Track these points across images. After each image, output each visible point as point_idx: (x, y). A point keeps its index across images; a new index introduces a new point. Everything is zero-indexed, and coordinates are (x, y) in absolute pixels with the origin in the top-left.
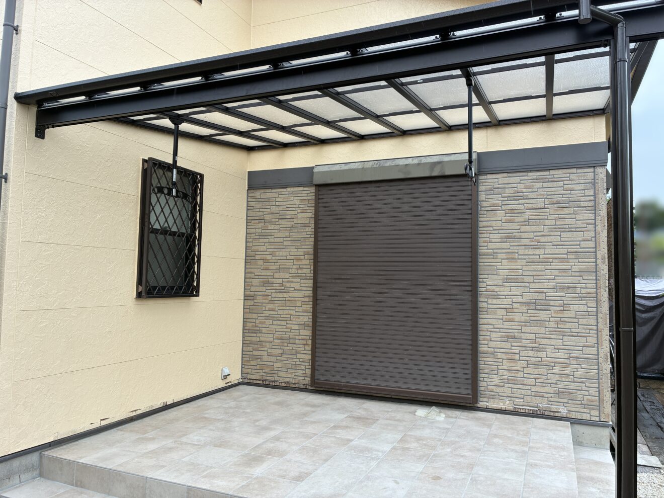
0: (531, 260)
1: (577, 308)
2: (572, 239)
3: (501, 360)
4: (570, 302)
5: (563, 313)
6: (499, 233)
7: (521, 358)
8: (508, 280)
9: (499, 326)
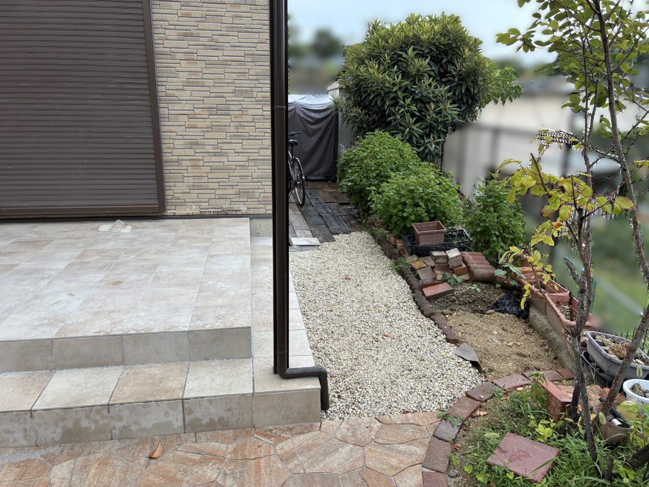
0: (210, 62)
1: (253, 112)
2: (249, 40)
3: (186, 168)
4: (247, 106)
5: (241, 118)
6: (175, 29)
7: (205, 164)
8: (188, 84)
9: (181, 133)
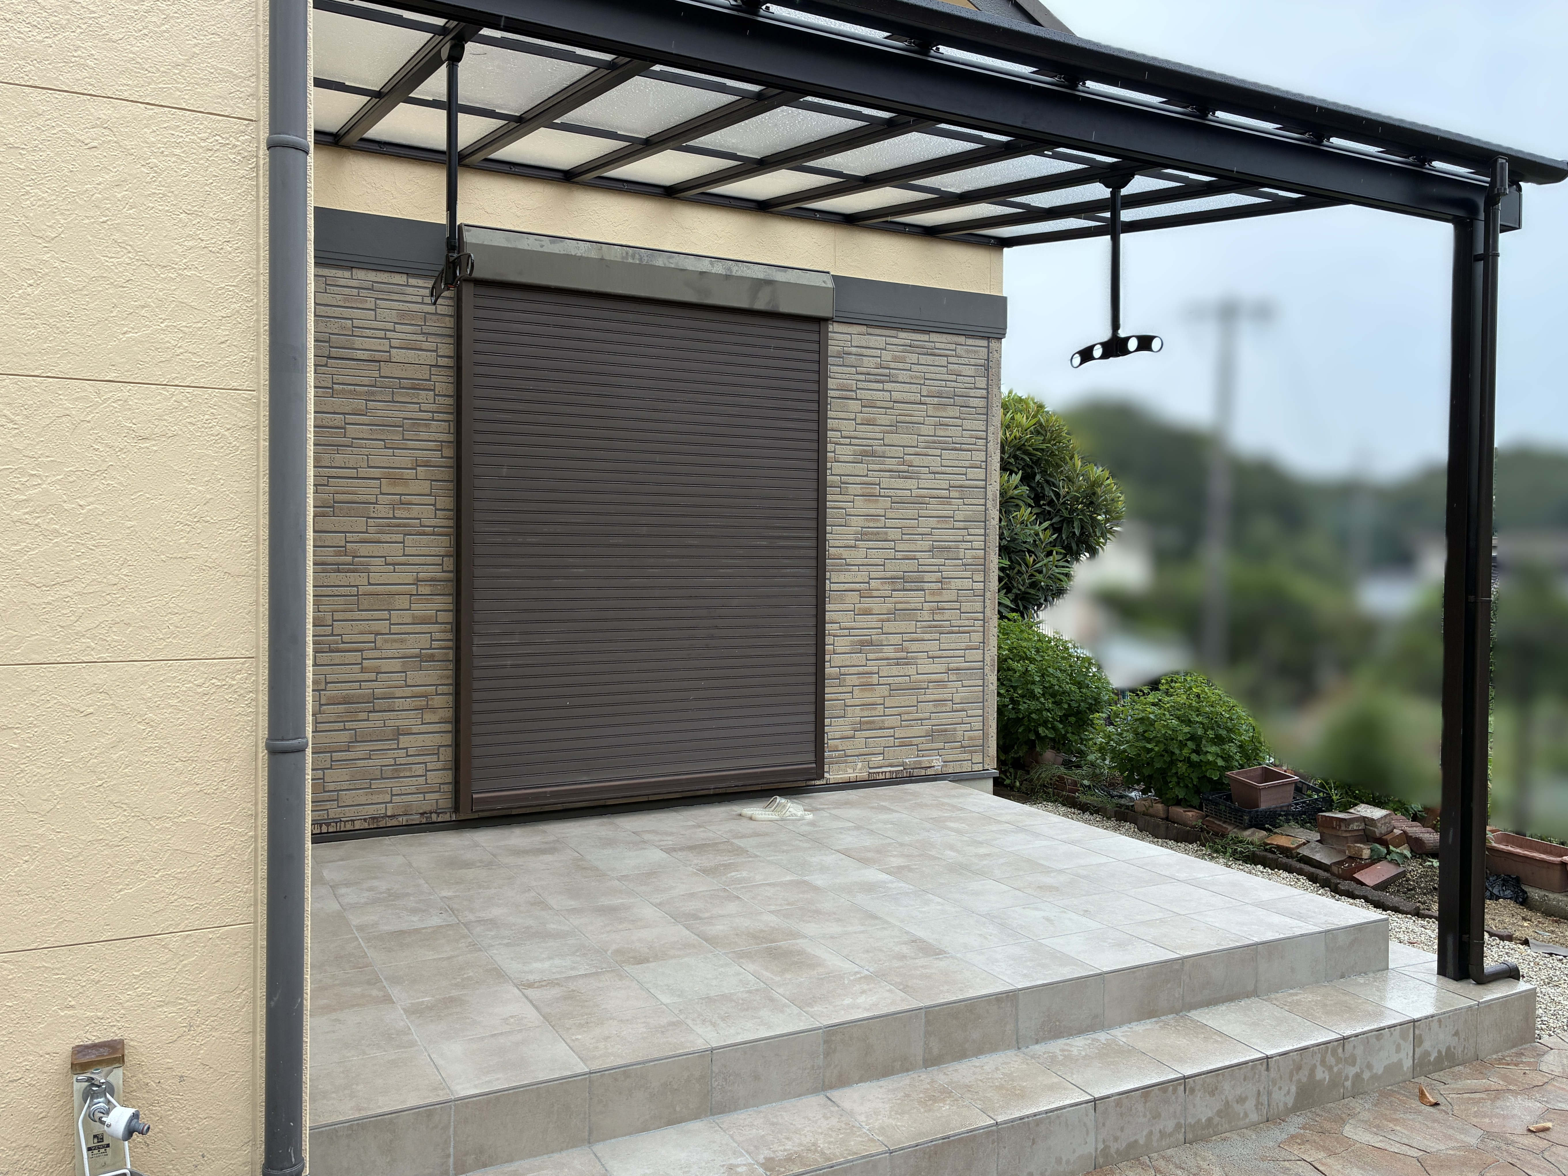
0: (898, 499)
1: (958, 583)
3: (850, 689)
4: (952, 574)
5: (940, 594)
6: (850, 444)
7: (882, 681)
8: (863, 536)
